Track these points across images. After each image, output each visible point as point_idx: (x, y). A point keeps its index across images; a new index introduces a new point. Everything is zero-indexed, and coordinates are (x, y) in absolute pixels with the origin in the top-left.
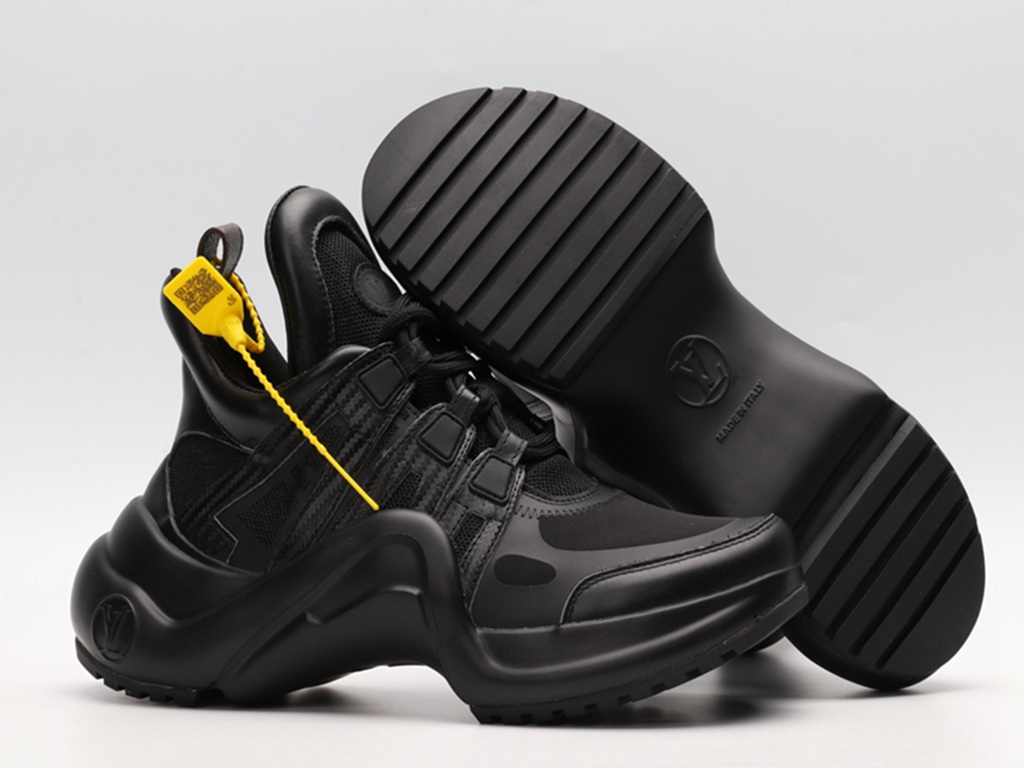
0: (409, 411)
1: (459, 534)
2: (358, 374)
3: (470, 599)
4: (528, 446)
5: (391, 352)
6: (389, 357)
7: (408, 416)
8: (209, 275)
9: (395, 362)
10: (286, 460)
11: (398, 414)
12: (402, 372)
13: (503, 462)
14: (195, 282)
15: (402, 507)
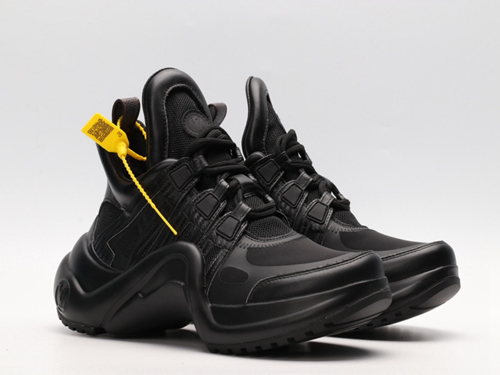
0: (193, 192)
1: (208, 255)
2: (170, 172)
3: (208, 289)
4: (251, 211)
5: (187, 162)
6: (186, 165)
7: (193, 195)
8: (104, 122)
9: (188, 167)
10: (137, 215)
11: (188, 194)
12: (191, 172)
13: (235, 219)
14: (98, 126)
15: (184, 240)
